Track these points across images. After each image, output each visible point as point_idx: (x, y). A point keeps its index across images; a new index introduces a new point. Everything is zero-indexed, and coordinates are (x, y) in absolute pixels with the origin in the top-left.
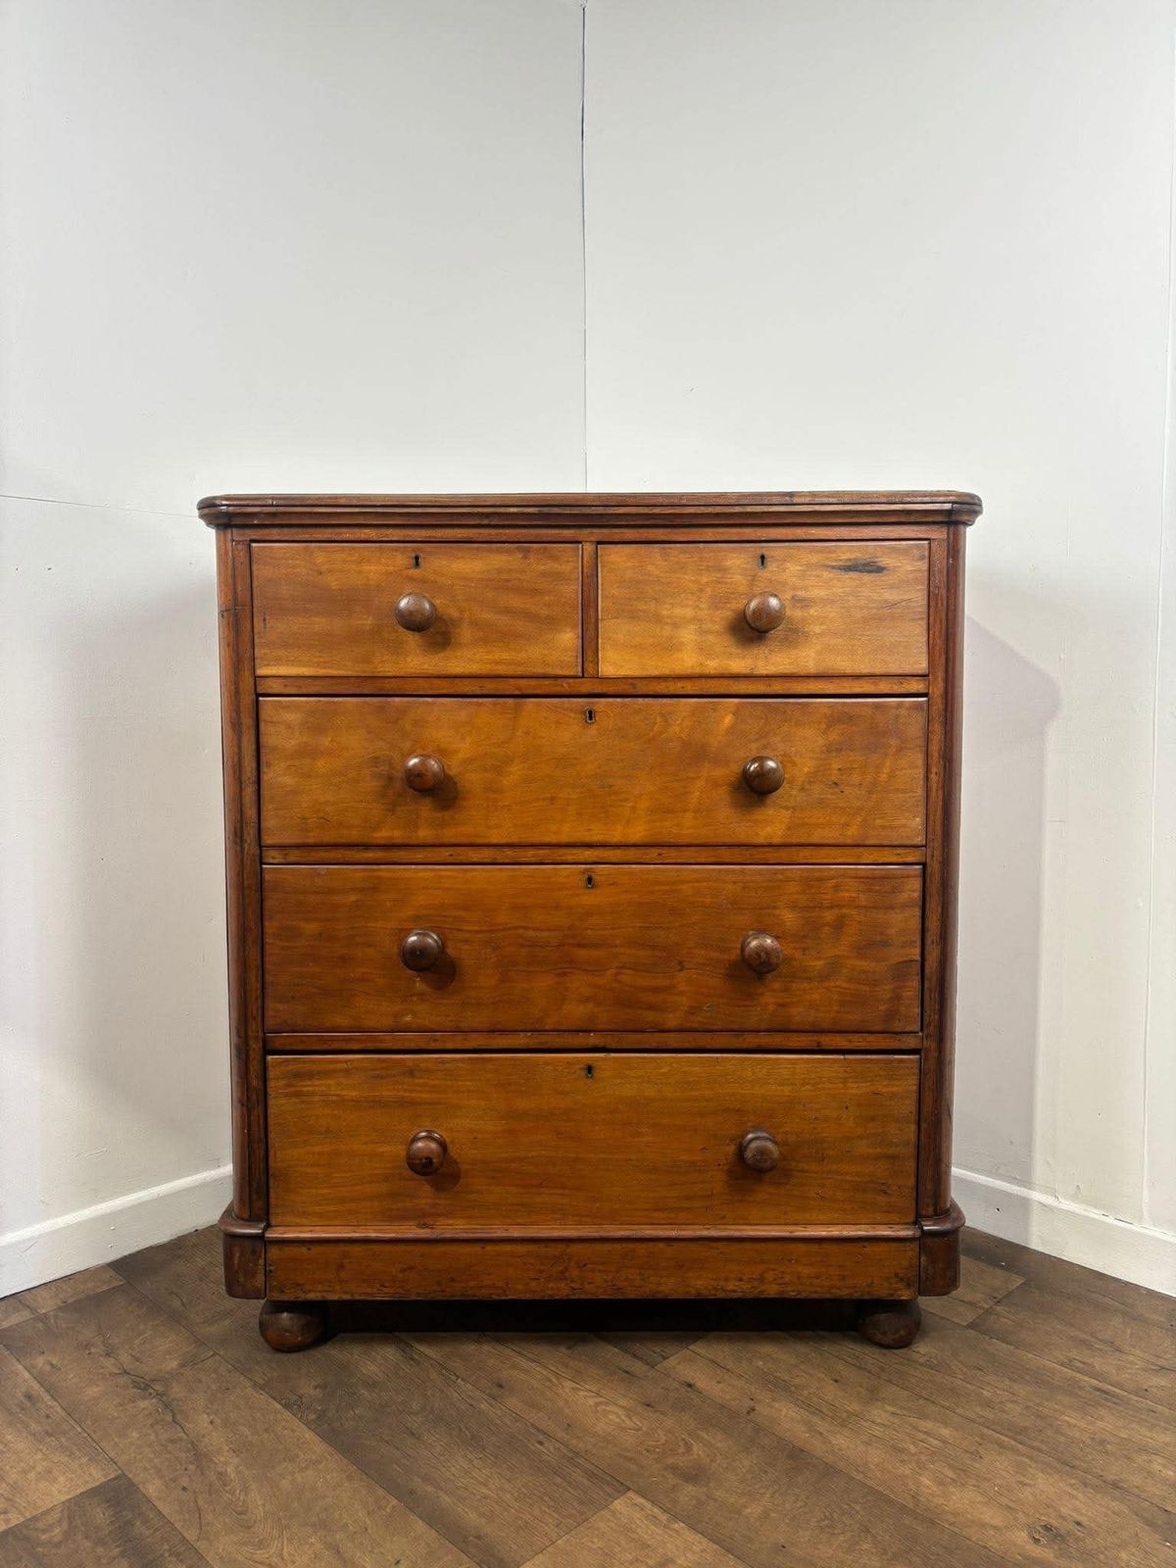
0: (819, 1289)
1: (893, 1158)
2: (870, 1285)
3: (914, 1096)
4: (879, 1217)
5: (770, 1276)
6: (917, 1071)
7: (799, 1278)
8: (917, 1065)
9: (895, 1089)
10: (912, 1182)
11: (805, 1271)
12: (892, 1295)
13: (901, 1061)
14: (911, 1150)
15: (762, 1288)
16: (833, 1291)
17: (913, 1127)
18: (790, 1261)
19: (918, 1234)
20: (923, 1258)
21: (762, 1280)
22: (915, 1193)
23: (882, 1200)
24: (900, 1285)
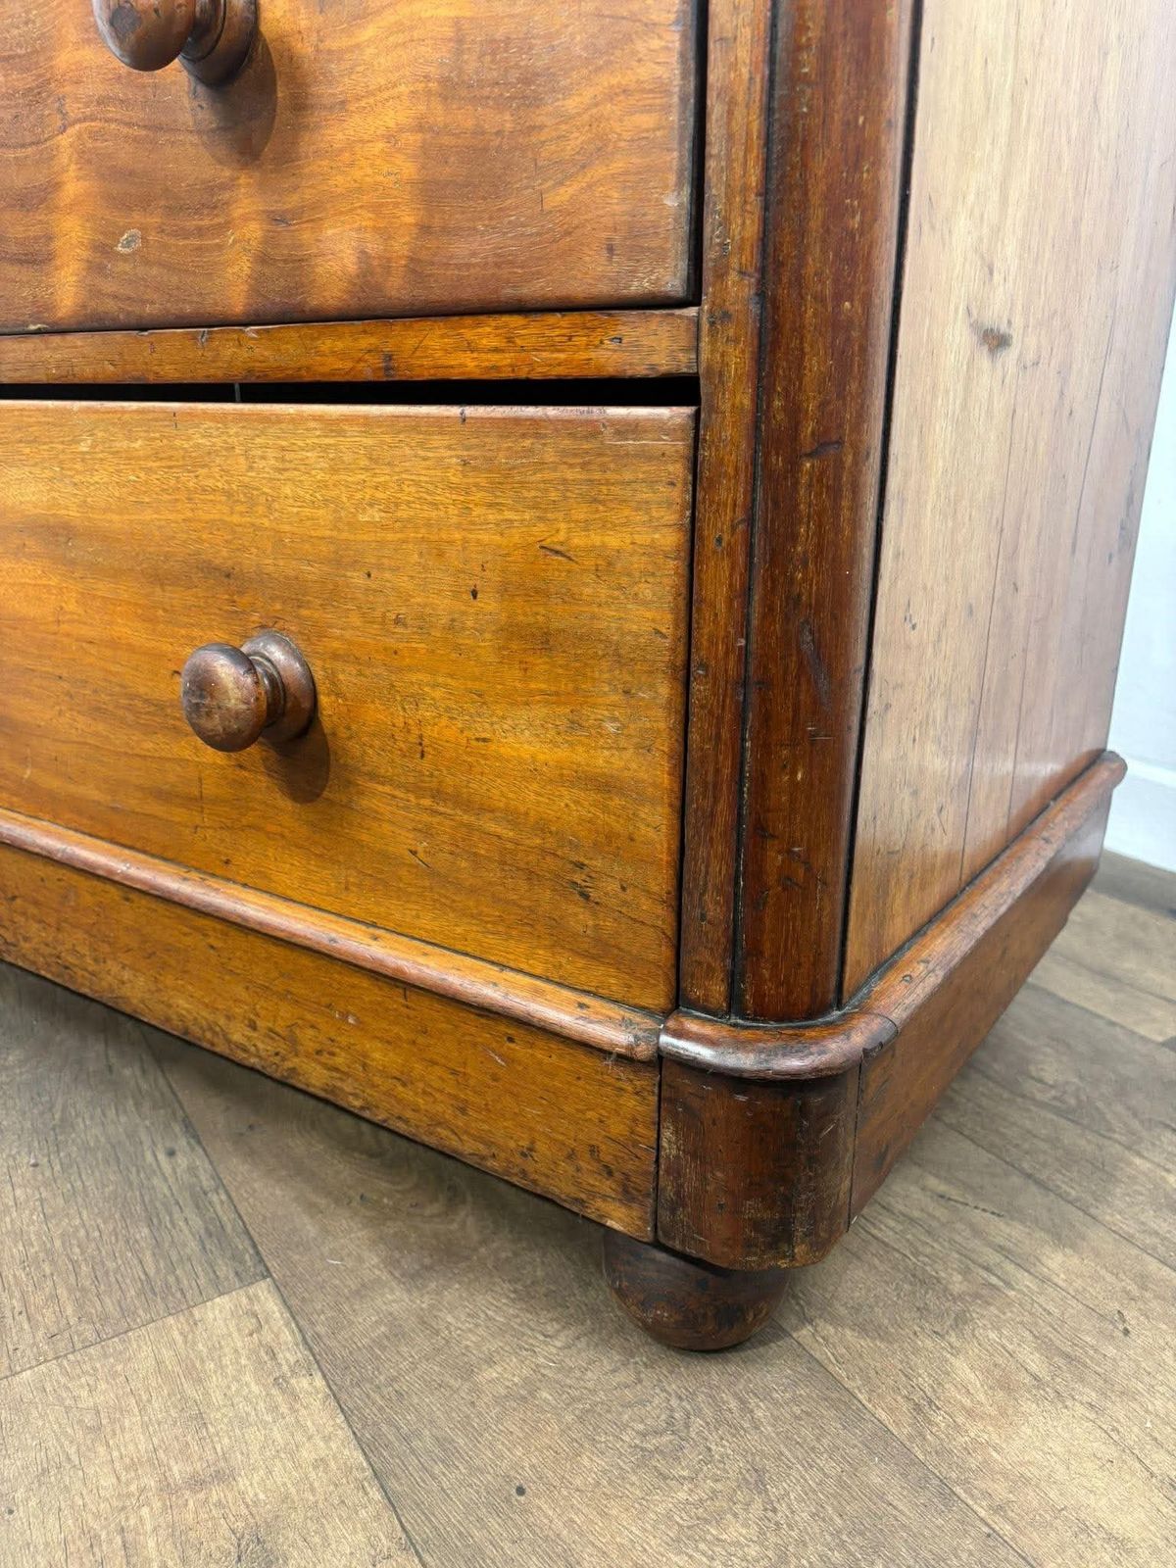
0: (408, 1114)
1: (604, 785)
2: (527, 1153)
3: (670, 572)
4: (573, 966)
5: (308, 1038)
6: (678, 470)
7: (364, 1065)
8: (682, 446)
9: (613, 541)
10: (660, 881)
11: (379, 1055)
12: (582, 1202)
13: (634, 428)
14: (655, 772)
15: (293, 1062)
16: (443, 1132)
17: (664, 690)
18: (345, 1016)
19: (643, 1051)
20: (667, 1134)
21: (293, 1042)
22: (671, 918)
23: (579, 918)
24: (607, 1186)
